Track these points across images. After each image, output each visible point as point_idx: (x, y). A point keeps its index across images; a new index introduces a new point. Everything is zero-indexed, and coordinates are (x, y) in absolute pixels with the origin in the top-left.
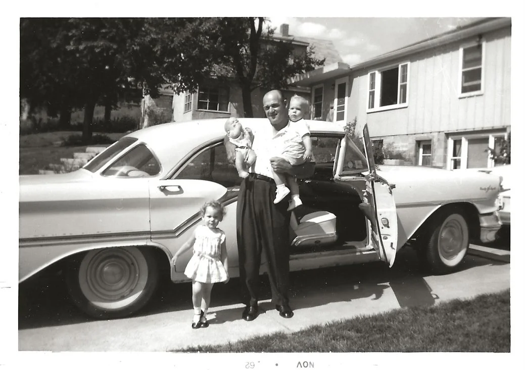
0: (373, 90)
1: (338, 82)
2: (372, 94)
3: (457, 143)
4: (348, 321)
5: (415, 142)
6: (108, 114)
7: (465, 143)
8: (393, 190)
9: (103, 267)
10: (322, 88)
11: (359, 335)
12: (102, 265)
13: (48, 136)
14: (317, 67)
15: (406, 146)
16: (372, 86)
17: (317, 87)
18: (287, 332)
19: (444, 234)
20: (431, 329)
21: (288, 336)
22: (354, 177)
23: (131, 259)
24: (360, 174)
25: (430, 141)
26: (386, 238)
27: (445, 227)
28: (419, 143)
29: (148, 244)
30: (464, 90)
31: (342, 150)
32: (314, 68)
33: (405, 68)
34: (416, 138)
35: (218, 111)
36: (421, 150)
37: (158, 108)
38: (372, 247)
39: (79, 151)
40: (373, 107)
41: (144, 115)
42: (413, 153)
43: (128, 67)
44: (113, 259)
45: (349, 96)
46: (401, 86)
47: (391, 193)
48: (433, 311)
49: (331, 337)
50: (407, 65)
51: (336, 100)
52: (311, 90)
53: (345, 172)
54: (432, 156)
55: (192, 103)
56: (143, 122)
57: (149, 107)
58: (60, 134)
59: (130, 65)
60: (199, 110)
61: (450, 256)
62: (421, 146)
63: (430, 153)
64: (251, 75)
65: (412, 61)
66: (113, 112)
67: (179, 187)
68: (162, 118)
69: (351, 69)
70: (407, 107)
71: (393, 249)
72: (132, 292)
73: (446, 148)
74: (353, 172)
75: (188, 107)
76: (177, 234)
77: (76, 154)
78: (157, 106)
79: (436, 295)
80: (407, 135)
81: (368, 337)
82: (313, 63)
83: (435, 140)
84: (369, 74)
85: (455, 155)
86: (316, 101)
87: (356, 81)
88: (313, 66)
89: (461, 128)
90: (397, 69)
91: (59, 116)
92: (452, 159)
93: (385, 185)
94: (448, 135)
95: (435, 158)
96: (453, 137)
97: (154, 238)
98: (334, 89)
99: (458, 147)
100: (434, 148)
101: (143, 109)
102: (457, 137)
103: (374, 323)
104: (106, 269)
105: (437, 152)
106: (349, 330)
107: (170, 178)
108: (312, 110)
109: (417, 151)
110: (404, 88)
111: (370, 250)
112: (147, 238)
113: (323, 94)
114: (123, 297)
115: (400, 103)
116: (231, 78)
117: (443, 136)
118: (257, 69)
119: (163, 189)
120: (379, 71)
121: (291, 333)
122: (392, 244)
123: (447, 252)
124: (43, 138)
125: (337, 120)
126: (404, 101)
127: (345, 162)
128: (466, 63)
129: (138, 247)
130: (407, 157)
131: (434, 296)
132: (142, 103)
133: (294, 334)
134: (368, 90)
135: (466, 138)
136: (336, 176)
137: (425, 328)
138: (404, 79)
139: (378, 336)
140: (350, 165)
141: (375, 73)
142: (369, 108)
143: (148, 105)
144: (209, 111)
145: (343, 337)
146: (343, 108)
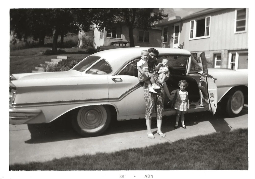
0: (193, 29)
1: (175, 25)
2: (192, 31)
3: (233, 55)
4: (195, 137)
5: (213, 54)
6: (62, 39)
7: (237, 56)
8: (216, 81)
9: (87, 114)
10: (167, 28)
11: (201, 143)
12: (87, 113)
13: (34, 50)
14: (164, 18)
15: (209, 57)
16: (192, 27)
17: (165, 27)
18: (170, 142)
19: (233, 100)
20: (232, 141)
21: (171, 144)
22: (195, 74)
23: (100, 111)
24: (197, 73)
25: (220, 54)
26: (212, 102)
27: (234, 96)
28: (215, 55)
29: (108, 104)
30: (237, 30)
31: (190, 62)
32: (163, 19)
33: (208, 19)
34: (214, 52)
35: (116, 38)
36: (216, 58)
37: (87, 37)
38: (202, 105)
39: (53, 58)
40: (192, 37)
41: (80, 40)
42: (212, 60)
43: (76, 18)
44: (92, 111)
45: (181, 32)
46: (206, 28)
47: (215, 82)
48: (231, 133)
49: (190, 144)
50: (209, 18)
51: (174, 34)
52: (162, 29)
53: (191, 72)
54: (221, 61)
55: (104, 34)
56: (80, 43)
57: (82, 36)
58: (40, 49)
59: (77, 17)
60: (108, 38)
61: (236, 109)
62: (216, 56)
63: (220, 60)
64: (133, 21)
65: (212, 16)
66: (65, 38)
67: (121, 79)
68: (89, 41)
69: (182, 19)
70: (209, 38)
71: (215, 106)
72: (100, 125)
73: (228, 58)
74: (194, 72)
75: (101, 36)
76: (120, 99)
77: (52, 60)
78: (86, 35)
79: (231, 127)
80: (209, 51)
81: (206, 144)
82: (163, 16)
83: (223, 54)
84: (191, 22)
85: (232, 61)
86: (164, 34)
87: (184, 25)
88: (163, 17)
89: (235, 48)
90: (205, 19)
91: (38, 40)
92: (231, 63)
93: (212, 79)
94: (229, 51)
95: (223, 62)
96: (231, 52)
97: (110, 101)
98: (173, 28)
99: (234, 57)
100: (222, 57)
101: (79, 37)
102: (234, 52)
103: (207, 138)
104: (89, 115)
105: (224, 59)
106: (196, 141)
107: (116, 75)
108: (162, 38)
109: (214, 59)
110: (208, 28)
111: (202, 107)
112: (107, 102)
113: (168, 31)
114: (96, 127)
115: (206, 35)
116: (123, 22)
117: (227, 52)
118: (136, 19)
119: (114, 80)
120: (195, 20)
121: (172, 142)
122: (215, 104)
123: (234, 108)
124: (32, 51)
125: (175, 43)
126: (208, 34)
127: (191, 67)
128: (238, 17)
129: (103, 105)
130: (209, 62)
131: (230, 127)
132: (79, 34)
133: (173, 143)
134: (190, 30)
135: (238, 53)
136: (187, 74)
137: (229, 141)
138: (208, 24)
139: (209, 144)
140: (193, 69)
141: (193, 21)
142: (190, 38)
143: (82, 35)
144: (112, 38)
145: (195, 144)
146: (178, 38)
